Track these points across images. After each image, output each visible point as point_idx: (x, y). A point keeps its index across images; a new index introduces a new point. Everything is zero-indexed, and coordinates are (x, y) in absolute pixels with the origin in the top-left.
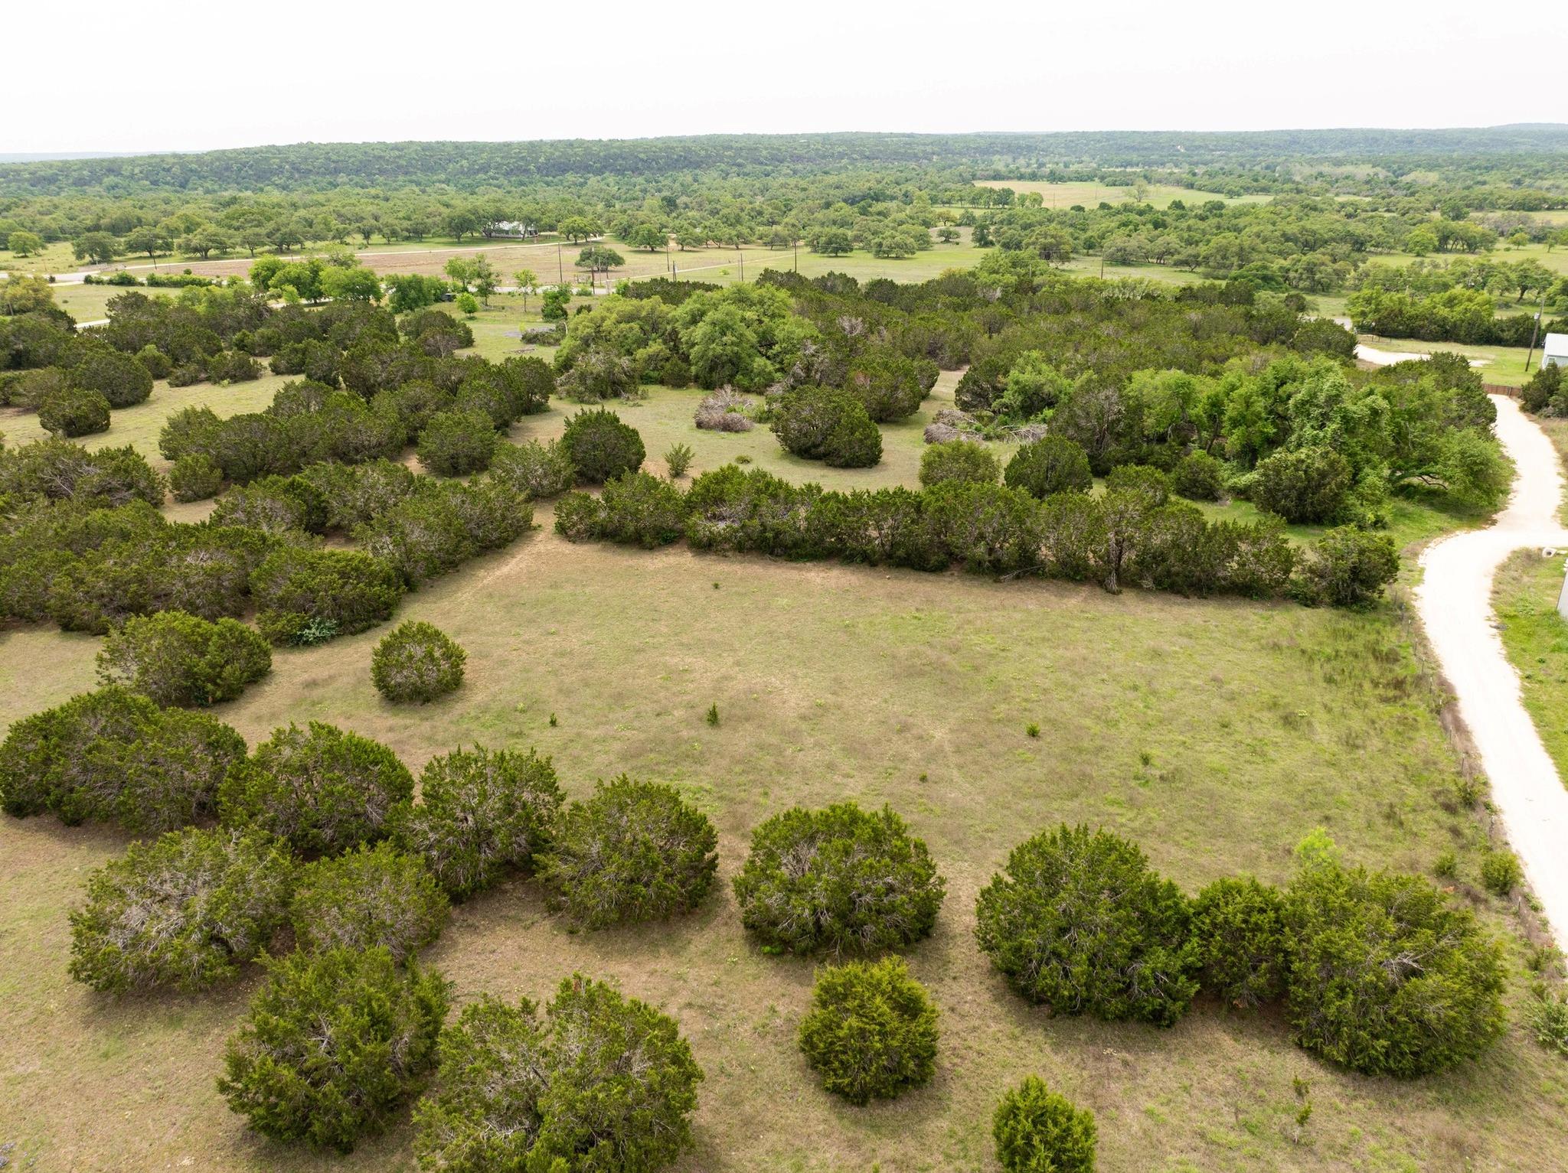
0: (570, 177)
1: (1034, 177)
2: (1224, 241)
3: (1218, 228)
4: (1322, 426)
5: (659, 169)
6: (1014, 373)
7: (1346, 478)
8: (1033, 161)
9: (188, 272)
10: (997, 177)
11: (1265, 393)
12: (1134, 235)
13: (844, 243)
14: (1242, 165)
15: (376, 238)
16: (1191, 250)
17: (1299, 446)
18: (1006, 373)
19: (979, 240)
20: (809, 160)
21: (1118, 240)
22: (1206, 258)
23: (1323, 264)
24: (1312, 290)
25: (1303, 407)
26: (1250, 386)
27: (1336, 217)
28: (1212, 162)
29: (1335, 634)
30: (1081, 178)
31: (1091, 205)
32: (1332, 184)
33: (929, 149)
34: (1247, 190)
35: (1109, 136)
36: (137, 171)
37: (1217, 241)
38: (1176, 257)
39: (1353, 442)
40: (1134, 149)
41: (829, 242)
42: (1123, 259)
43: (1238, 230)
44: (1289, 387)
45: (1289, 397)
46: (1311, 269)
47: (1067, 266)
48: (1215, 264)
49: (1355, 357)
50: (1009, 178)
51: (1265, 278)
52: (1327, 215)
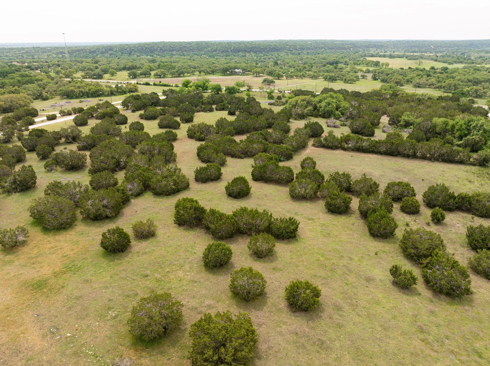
0: (241, 54)
1: (384, 56)
2: (450, 82)
3: (447, 77)
4: (478, 132)
5: (267, 52)
6: (403, 117)
7: (483, 142)
8: (383, 50)
9: (160, 82)
10: (372, 56)
11: (465, 124)
12: (421, 79)
13: (335, 78)
14: (453, 53)
15: (202, 73)
16: (439, 84)
17: (473, 135)
18: (401, 117)
19: (374, 78)
20: (312, 49)
21: (417, 80)
22: (444, 87)
23: (480, 90)
24: (476, 97)
25: (474, 127)
26: (462, 122)
27: (485, 73)
28: (443, 51)
29: (479, 170)
30: (400, 57)
31: (406, 67)
32: (484, 60)
33: (349, 46)
34: (455, 62)
35: (408, 42)
36: (117, 49)
37: (448, 82)
38: (435, 86)
39: (485, 135)
40: (416, 47)
41: (330, 78)
42: (418, 86)
43: (453, 78)
44: (471, 123)
45: (471, 125)
46: (476, 91)
47: (402, 87)
48: (447, 89)
49: (488, 116)
50: (376, 57)
51: (462, 94)
52: (482, 72)
